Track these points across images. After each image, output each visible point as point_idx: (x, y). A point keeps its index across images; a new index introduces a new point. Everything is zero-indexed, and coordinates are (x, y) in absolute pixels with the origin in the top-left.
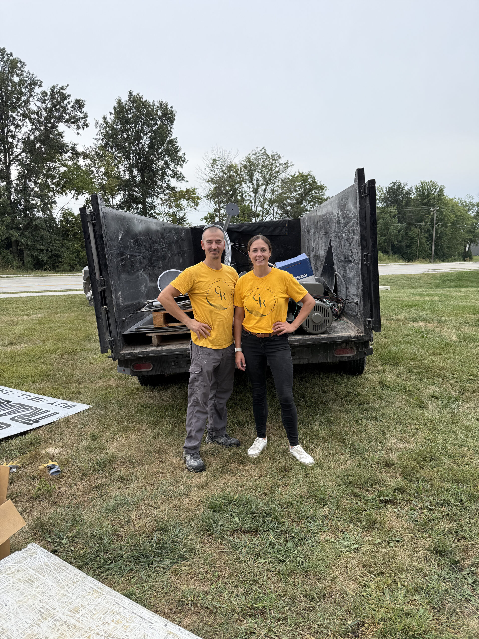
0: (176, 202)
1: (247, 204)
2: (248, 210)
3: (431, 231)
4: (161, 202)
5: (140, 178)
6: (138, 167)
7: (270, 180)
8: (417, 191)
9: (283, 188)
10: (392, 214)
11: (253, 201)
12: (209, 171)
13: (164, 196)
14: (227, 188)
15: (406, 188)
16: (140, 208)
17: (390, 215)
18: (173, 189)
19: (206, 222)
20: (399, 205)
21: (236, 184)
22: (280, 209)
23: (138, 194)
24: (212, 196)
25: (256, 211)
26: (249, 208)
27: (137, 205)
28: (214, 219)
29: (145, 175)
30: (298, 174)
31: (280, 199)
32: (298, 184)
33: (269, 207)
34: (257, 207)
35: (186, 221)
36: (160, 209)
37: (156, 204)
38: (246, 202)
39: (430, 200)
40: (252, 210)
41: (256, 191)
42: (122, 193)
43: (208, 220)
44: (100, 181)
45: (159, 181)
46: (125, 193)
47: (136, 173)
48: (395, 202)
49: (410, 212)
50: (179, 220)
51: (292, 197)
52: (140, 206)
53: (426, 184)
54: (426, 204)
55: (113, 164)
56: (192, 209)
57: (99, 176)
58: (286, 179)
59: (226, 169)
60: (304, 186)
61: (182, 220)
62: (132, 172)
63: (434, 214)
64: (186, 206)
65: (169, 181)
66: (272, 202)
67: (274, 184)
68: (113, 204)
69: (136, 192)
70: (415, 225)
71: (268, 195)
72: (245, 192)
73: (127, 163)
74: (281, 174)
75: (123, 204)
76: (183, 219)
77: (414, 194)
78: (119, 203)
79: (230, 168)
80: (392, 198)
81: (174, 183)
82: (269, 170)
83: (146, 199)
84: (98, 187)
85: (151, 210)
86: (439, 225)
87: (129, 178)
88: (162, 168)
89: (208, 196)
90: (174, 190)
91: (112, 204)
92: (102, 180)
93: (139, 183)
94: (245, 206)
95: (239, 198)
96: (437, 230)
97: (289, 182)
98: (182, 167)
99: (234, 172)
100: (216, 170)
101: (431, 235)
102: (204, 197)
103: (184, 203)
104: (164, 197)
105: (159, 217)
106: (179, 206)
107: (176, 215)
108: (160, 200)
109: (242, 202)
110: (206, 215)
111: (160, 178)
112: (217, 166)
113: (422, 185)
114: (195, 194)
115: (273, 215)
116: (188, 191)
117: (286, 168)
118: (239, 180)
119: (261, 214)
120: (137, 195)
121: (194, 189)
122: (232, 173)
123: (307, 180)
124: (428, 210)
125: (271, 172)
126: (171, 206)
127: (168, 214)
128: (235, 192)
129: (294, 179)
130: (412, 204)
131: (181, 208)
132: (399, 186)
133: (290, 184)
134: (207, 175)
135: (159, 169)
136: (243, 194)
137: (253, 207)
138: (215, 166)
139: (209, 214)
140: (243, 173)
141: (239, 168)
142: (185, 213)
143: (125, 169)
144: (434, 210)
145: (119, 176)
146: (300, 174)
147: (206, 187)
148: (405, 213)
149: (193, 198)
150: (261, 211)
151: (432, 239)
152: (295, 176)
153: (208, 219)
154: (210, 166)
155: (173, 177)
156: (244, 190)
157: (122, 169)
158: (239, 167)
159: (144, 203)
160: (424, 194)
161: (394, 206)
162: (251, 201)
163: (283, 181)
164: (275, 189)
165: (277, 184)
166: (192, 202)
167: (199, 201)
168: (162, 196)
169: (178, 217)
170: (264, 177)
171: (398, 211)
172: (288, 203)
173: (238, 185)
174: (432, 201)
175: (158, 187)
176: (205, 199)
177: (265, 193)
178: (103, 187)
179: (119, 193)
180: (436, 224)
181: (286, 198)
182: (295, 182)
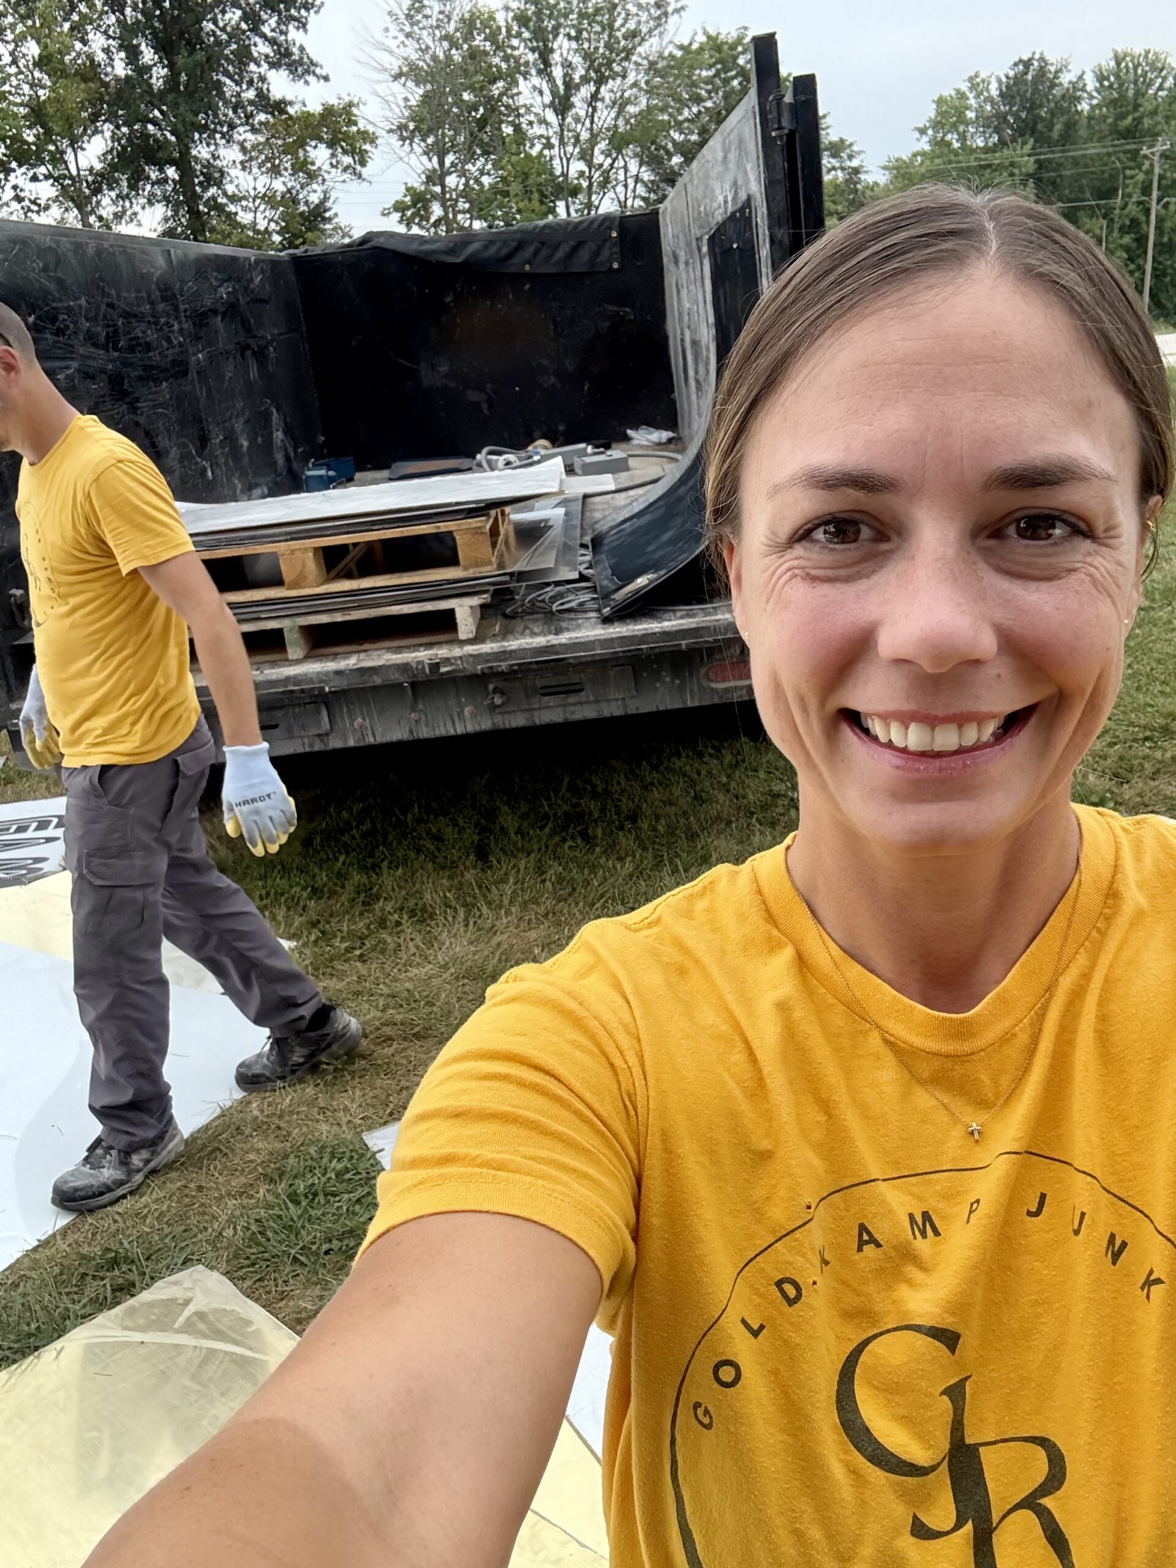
0: (295, 154)
1: (534, 152)
2: (539, 175)
3: (1144, 226)
4: (240, 157)
5: (164, 72)
6: (154, 34)
7: (609, 65)
8: (1102, 85)
9: (651, 91)
10: (1016, 171)
11: (555, 141)
12: (402, 37)
13: (249, 136)
14: (466, 96)
15: (1066, 79)
16: (173, 180)
17: (1012, 175)
18: (279, 107)
19: (400, 222)
20: (1042, 140)
21: (493, 81)
22: (648, 164)
23: (160, 129)
24: (417, 128)
25: (565, 175)
26: (543, 165)
27: (161, 170)
28: (426, 208)
29: (180, 60)
30: (704, 39)
31: (646, 130)
32: (704, 73)
33: (609, 161)
34: (568, 160)
35: (330, 219)
36: (242, 181)
37: (225, 163)
38: (532, 146)
39: (1142, 117)
40: (552, 174)
41: (562, 105)
42: (108, 128)
43: (409, 213)
44: (26, 88)
45: (228, 81)
46: (118, 127)
47: (148, 55)
48: (1028, 128)
49: (1076, 162)
50: (306, 219)
51: (687, 120)
52: (171, 172)
53: (1132, 61)
54: (1129, 134)
55: (67, 26)
56: (346, 176)
57: (21, 72)
58: (663, 58)
59: (457, 30)
60: (726, 81)
61: (318, 215)
62: (133, 55)
63: (1152, 165)
64: (327, 167)
65: (263, 79)
66: (618, 143)
67: (624, 77)
68: (78, 169)
69: (154, 122)
70: (1091, 207)
71: (605, 116)
72: (528, 109)
73: (112, 19)
74: (643, 40)
75: (113, 167)
76: (320, 215)
77: (1091, 97)
78: (98, 166)
79: (469, 25)
80: (1017, 117)
81: (280, 85)
82: (604, 29)
83: (188, 149)
84: (23, 111)
85: (209, 185)
86: (1168, 203)
87: (127, 76)
88: (235, 34)
89: (402, 127)
90: (283, 111)
91: (74, 172)
92: (32, 86)
93: (162, 93)
94: (528, 156)
95: (508, 130)
96: (1160, 220)
97: (672, 67)
98: (304, 25)
99: (485, 40)
100: (425, 32)
101: (1142, 240)
102: (390, 131)
103: (319, 154)
104: (251, 138)
105: (239, 210)
106: (302, 167)
107: (295, 201)
108: (236, 147)
109: (518, 145)
110: (398, 194)
111: (230, 68)
112: (426, 17)
113: (1118, 64)
114: (355, 124)
115: (626, 186)
116: (329, 112)
117: (659, 18)
118: (504, 66)
119: (585, 184)
120: (159, 134)
121: (350, 105)
122: (478, 41)
123: (735, 58)
124: (1135, 154)
125: (610, 36)
126: (275, 171)
127: (269, 199)
128: (493, 109)
129: (689, 57)
130: (1083, 133)
131: (312, 176)
132: (1042, 71)
133: (677, 77)
134: (391, 52)
135: (224, 37)
136: (519, 116)
137: (556, 162)
138: (419, 17)
139: (409, 190)
140: (515, 42)
141: (502, 23)
142: (325, 192)
143: (111, 41)
144: (1153, 154)
145: (90, 72)
146: (709, 37)
147: (394, 95)
148: (1060, 165)
149: (347, 137)
150: (581, 174)
151: (1145, 252)
152: (695, 46)
153: (408, 208)
154: (402, 18)
155: (274, 65)
156: (521, 101)
157: (97, 42)
158: (501, 18)
159: (184, 163)
160: (1123, 96)
161: (1024, 143)
162: (548, 139)
163: (652, 64)
164: (626, 95)
165: (631, 77)
166: (345, 152)
167: (367, 147)
168: (243, 134)
169: (303, 208)
170: (588, 56)
171: (1036, 161)
172: (674, 141)
173: (501, 84)
174: (1147, 122)
175: (226, 102)
176: (394, 139)
177: (595, 109)
178: (37, 113)
179: (96, 132)
180: (1159, 201)
181: (666, 127)
182: (692, 68)
